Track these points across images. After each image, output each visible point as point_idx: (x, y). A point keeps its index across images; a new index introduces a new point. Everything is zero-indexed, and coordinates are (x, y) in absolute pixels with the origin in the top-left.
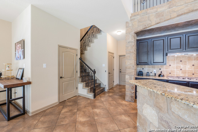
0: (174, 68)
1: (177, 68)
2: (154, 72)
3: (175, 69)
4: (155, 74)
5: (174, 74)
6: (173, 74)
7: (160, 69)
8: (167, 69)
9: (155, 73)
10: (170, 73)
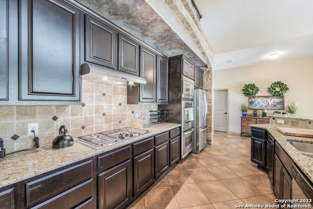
0: (92, 113)
1: (97, 112)
2: (30, 134)
3: (94, 115)
4: (36, 139)
5: (92, 129)
6: (89, 128)
7: (55, 118)
8: (77, 115)
9: (37, 134)
10: (83, 128)
